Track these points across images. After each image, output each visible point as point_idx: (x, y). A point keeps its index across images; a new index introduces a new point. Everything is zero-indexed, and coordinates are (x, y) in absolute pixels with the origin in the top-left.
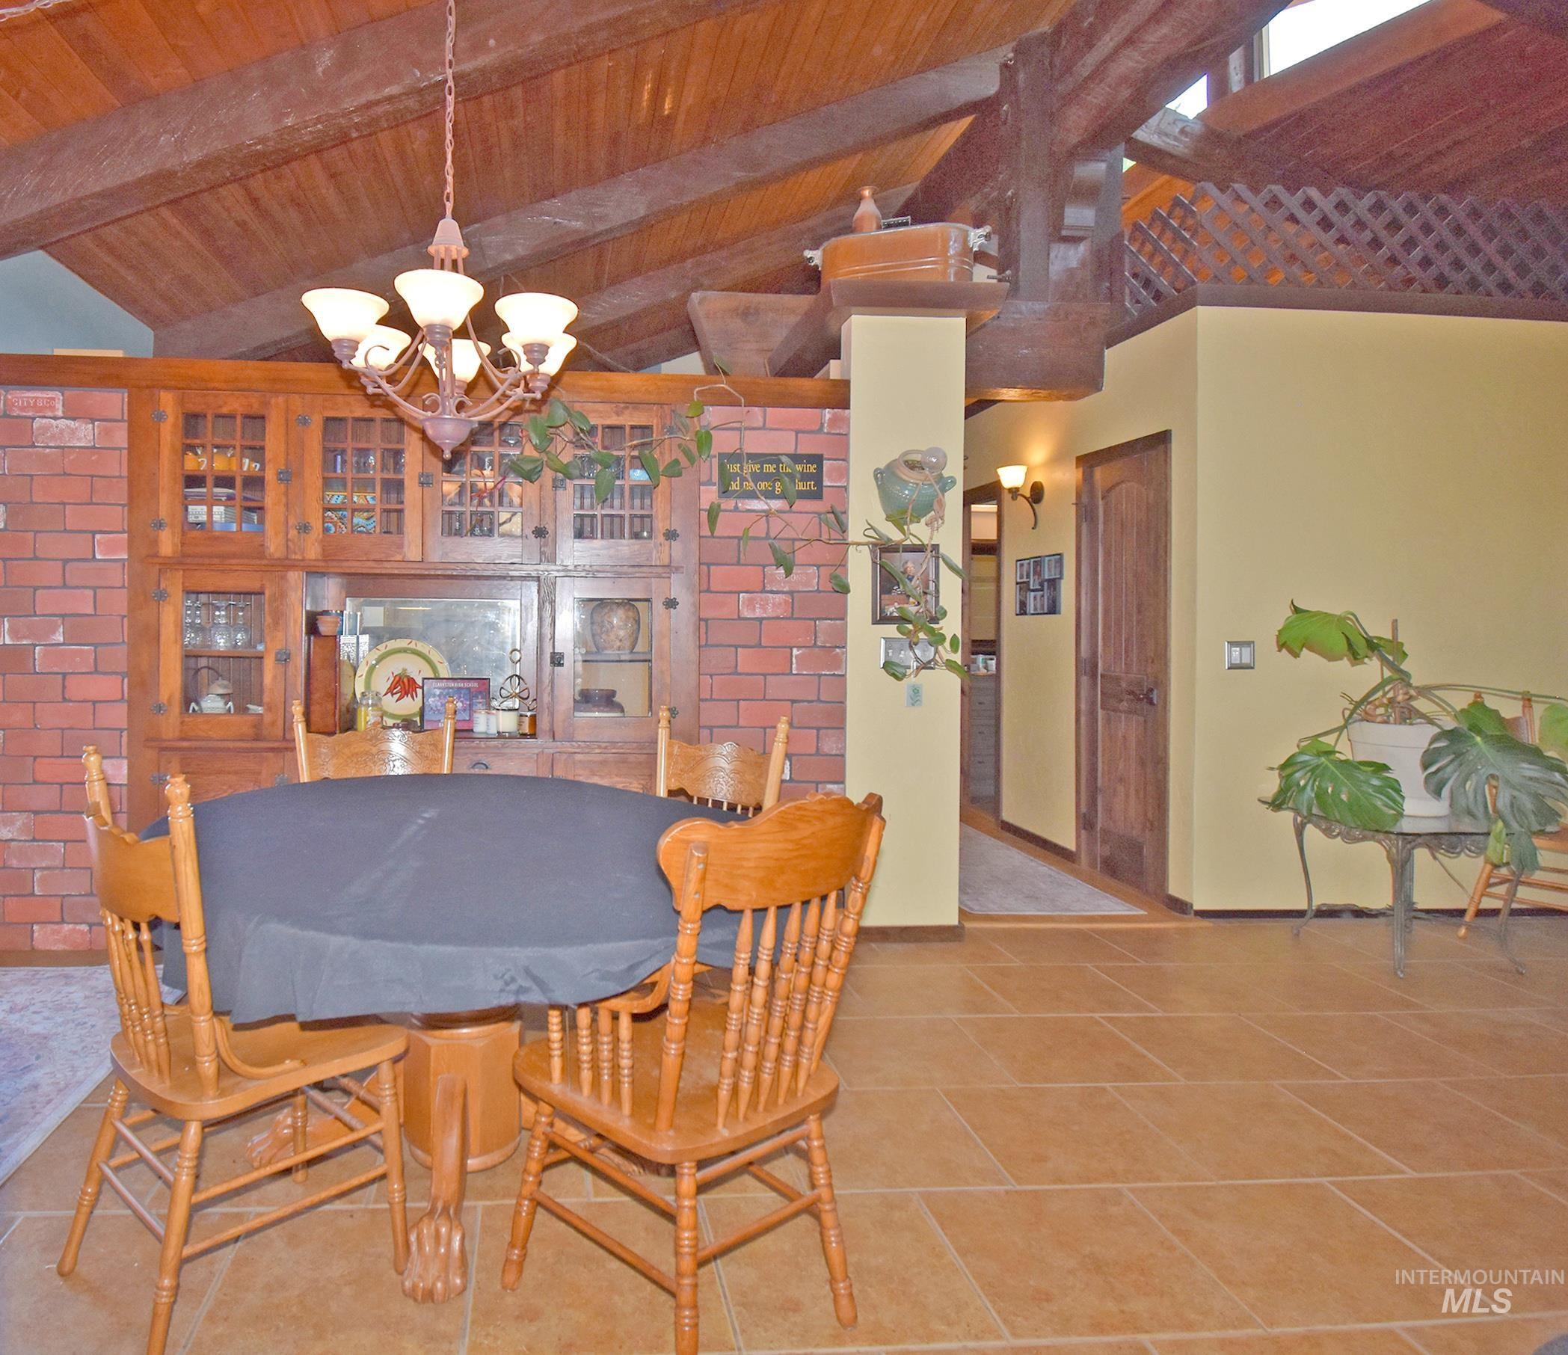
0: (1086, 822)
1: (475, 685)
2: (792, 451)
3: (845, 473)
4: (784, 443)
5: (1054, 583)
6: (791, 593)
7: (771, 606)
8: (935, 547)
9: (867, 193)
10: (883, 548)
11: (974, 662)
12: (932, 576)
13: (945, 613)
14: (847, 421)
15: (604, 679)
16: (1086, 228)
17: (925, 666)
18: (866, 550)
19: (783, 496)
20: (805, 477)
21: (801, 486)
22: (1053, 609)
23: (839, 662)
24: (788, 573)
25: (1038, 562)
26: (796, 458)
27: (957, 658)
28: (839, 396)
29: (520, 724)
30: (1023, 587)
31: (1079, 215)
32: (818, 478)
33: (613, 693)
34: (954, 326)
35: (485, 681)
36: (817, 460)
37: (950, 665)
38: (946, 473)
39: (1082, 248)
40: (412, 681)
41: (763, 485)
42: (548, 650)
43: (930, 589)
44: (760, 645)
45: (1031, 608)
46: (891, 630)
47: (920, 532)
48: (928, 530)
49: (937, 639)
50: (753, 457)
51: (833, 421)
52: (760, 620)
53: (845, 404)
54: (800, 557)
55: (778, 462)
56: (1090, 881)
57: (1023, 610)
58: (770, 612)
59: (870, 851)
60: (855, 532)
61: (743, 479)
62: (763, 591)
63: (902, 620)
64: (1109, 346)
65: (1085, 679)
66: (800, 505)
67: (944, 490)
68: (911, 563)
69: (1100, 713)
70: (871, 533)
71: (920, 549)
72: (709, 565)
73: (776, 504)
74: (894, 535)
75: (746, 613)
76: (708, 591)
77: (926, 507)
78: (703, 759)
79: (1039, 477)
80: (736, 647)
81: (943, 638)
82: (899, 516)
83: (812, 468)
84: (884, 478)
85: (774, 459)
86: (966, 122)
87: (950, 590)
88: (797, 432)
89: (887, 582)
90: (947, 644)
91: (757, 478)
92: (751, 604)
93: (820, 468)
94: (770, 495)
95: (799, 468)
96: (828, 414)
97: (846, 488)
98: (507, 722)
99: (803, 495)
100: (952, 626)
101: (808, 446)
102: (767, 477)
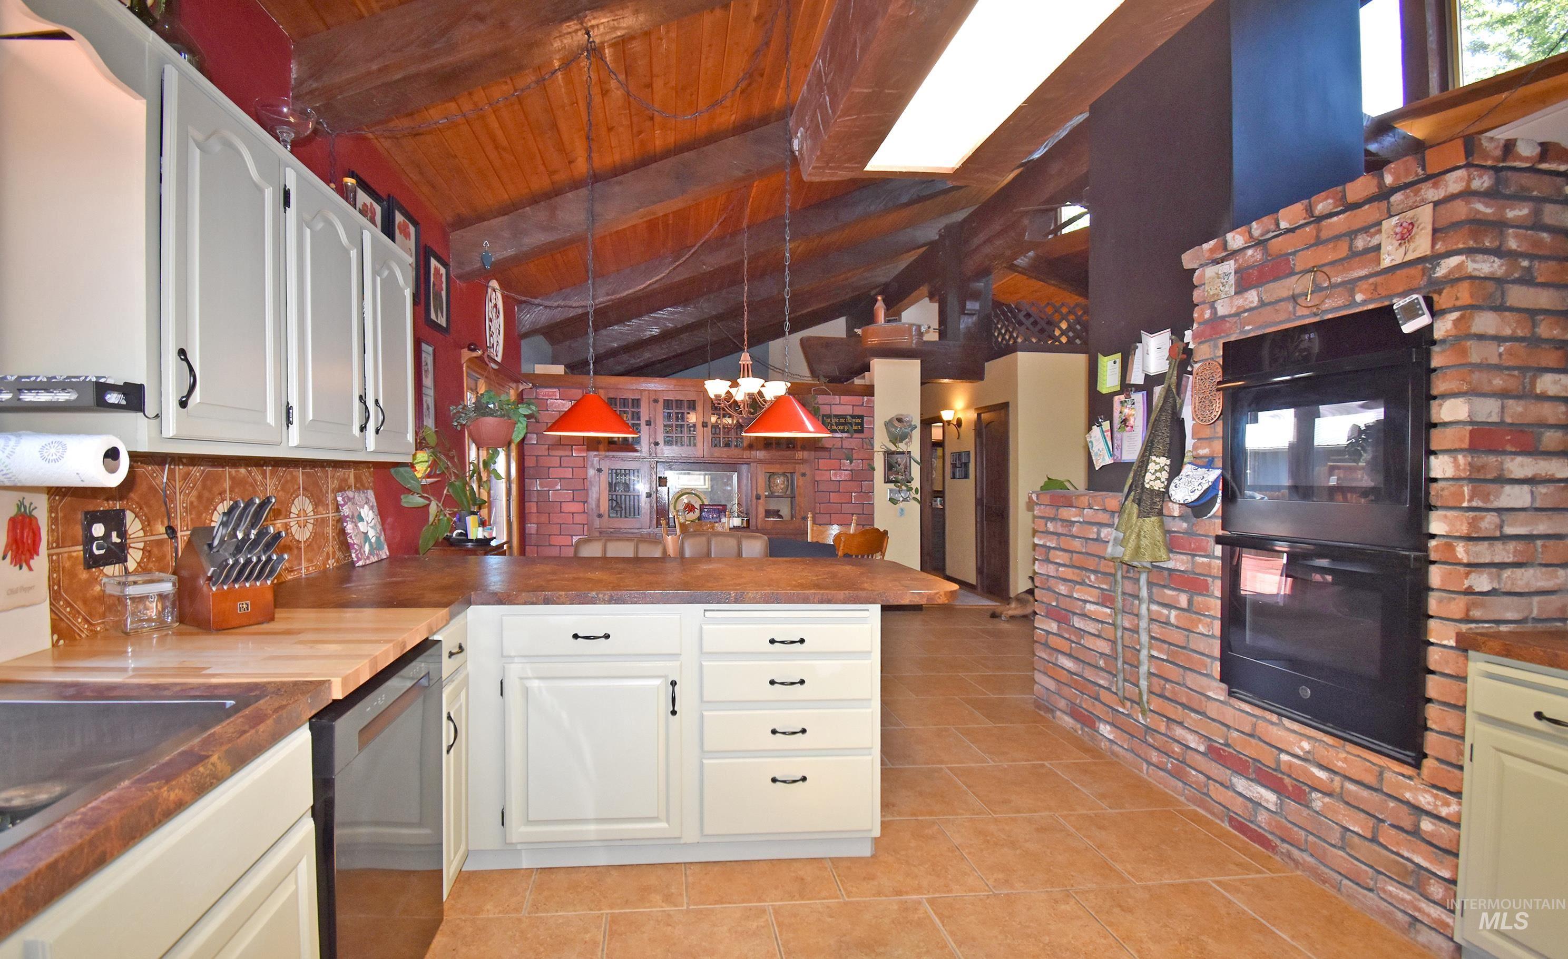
0: (980, 571)
1: (721, 507)
2: (851, 413)
3: (873, 422)
4: (847, 410)
5: (966, 465)
6: (851, 470)
7: (844, 475)
8: (909, 453)
9: (879, 298)
10: (888, 454)
11: (935, 501)
12: (908, 464)
13: (913, 479)
14: (873, 402)
15: (773, 506)
16: (977, 310)
17: (905, 500)
18: (881, 454)
19: (847, 432)
20: (857, 424)
21: (855, 428)
22: (966, 476)
23: (871, 498)
24: (851, 463)
25: (960, 454)
26: (853, 417)
27: (918, 497)
28: (869, 391)
29: (742, 523)
30: (954, 466)
31: (971, 305)
32: (862, 424)
33: (779, 511)
34: (917, 363)
35: (725, 506)
36: (861, 417)
37: (915, 499)
38: (913, 423)
39: (975, 318)
40: (693, 506)
41: (841, 427)
42: (755, 493)
43: (908, 468)
44: (839, 491)
45: (957, 475)
46: (892, 486)
47: (902, 447)
48: (906, 446)
49: (910, 489)
50: (836, 416)
51: (868, 402)
52: (839, 481)
53: (872, 394)
54: (855, 456)
55: (846, 418)
56: (982, 596)
57: (954, 477)
58: (843, 478)
59: (885, 544)
60: (877, 447)
61: (832, 425)
62: (840, 469)
63: (895, 482)
64: (987, 361)
65: (979, 507)
66: (856, 435)
67: (912, 431)
68: (899, 458)
69: (985, 522)
70: (883, 447)
71: (903, 453)
72: (818, 459)
73: (845, 435)
74: (893, 448)
75: (833, 479)
76: (818, 469)
77: (903, 437)
78: (826, 531)
79: (960, 415)
80: (830, 492)
81: (912, 489)
82: (895, 439)
83: (859, 421)
84: (888, 424)
85: (844, 417)
86: (924, 249)
87: (916, 471)
88: (853, 406)
89: (890, 467)
90: (914, 491)
91: (837, 424)
92: (835, 475)
93: (862, 421)
94: (843, 431)
95: (854, 420)
96: (866, 399)
97: (873, 428)
98: (736, 522)
99: (856, 431)
100: (916, 484)
101: (858, 412)
102: (842, 424)
